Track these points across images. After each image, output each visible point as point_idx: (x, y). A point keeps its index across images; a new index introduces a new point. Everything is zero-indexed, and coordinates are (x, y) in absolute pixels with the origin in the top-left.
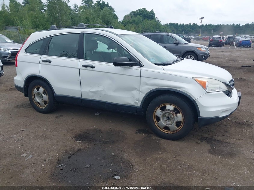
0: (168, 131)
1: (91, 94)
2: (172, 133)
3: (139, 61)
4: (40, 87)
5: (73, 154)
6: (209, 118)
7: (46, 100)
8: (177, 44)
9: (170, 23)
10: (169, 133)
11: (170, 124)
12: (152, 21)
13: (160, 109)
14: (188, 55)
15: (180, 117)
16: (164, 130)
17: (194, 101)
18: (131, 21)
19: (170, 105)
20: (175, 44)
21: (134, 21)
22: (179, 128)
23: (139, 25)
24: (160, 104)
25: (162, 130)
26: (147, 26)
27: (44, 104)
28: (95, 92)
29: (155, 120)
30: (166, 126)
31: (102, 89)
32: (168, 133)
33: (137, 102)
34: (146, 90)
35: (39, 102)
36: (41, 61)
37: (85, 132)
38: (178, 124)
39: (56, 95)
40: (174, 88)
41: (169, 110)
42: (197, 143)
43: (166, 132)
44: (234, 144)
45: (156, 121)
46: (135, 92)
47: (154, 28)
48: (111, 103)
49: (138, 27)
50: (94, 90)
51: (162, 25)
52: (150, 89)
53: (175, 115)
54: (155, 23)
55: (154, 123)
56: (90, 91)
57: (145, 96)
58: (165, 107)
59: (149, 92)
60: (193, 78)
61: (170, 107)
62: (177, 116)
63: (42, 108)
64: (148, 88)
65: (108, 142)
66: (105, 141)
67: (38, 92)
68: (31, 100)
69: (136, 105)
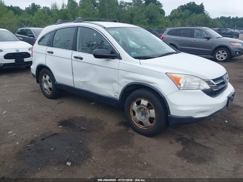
0: (143, 126)
1: (81, 84)
2: (146, 129)
3: (119, 54)
4: (47, 75)
5: (48, 137)
6: (180, 117)
7: (51, 87)
8: (208, 38)
9: (221, 17)
10: (144, 128)
11: (144, 119)
12: (200, 16)
13: (136, 104)
14: (220, 50)
15: (152, 113)
16: (139, 124)
17: (164, 97)
18: (178, 15)
19: (145, 100)
20: (205, 38)
21: (181, 16)
22: (152, 124)
23: (186, 19)
24: (136, 99)
25: (137, 125)
26: (194, 20)
27: (49, 91)
28: (84, 82)
29: (132, 113)
30: (140, 121)
31: (89, 80)
32: (142, 128)
33: (117, 94)
34: (124, 83)
35: (46, 88)
36: (47, 51)
37: (72, 119)
38: (151, 120)
39: (56, 83)
40: (147, 83)
41: (143, 105)
42: (171, 143)
43: (141, 127)
44: (213, 149)
45: (133, 115)
46: (115, 85)
47: (202, 22)
48: (95, 94)
49: (185, 21)
50: (83, 80)
51: (211, 19)
52: (127, 82)
53: (148, 111)
54: (204, 17)
55: (131, 117)
56: (80, 81)
57: (123, 89)
58: (140, 101)
59: (127, 85)
60: (166, 73)
61: (144, 102)
62: (149, 112)
63: (48, 94)
64: (126, 81)
65: (85, 130)
66: (83, 129)
67: (45, 79)
68: (41, 86)
69: (116, 97)
